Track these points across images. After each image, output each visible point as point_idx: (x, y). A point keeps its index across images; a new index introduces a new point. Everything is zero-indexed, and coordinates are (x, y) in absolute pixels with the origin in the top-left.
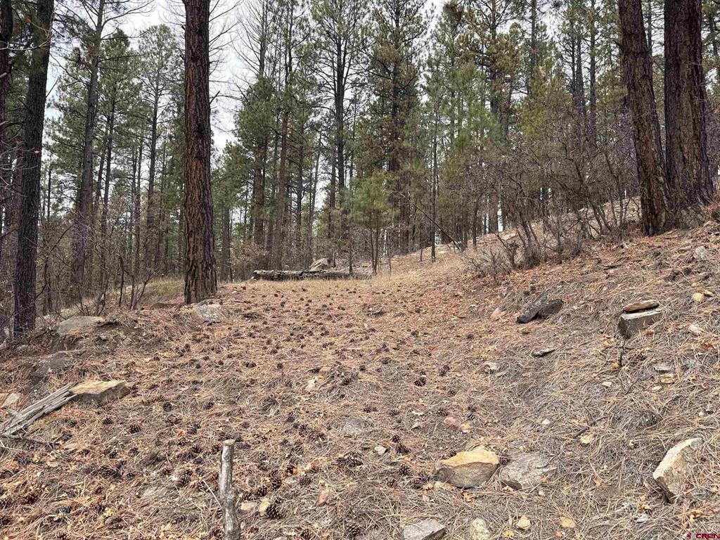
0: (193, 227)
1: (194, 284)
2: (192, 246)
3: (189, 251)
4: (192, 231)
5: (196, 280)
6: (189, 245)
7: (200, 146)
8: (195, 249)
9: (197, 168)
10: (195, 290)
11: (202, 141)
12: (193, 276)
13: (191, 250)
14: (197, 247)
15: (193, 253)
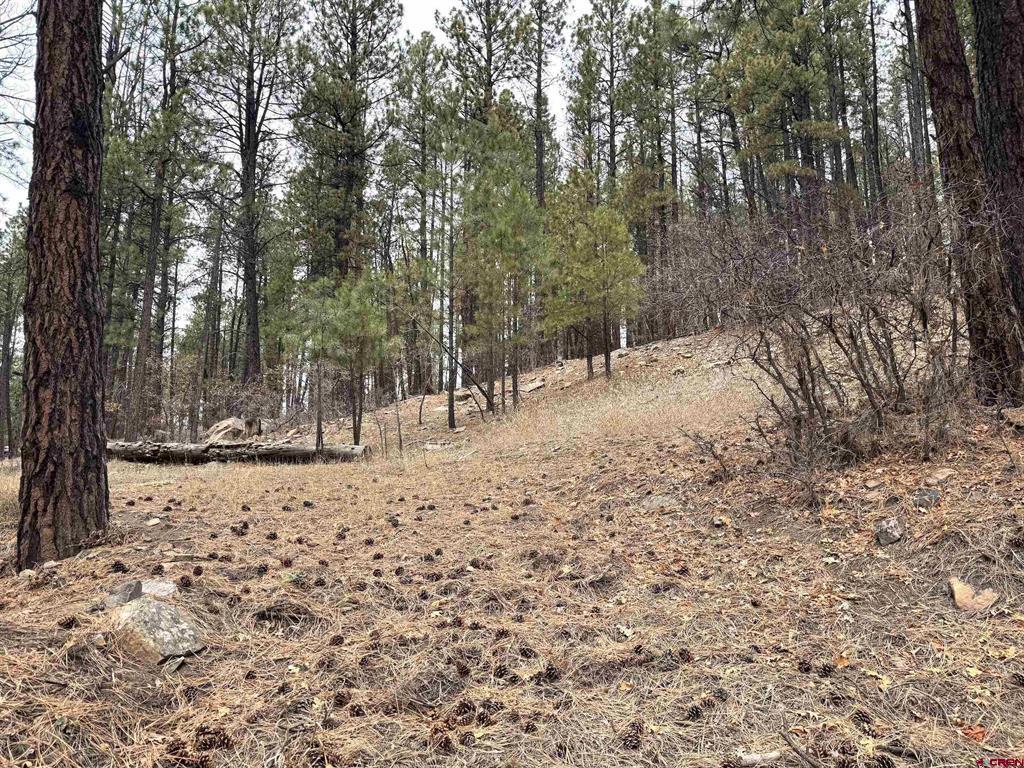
0: (53, 362)
1: (50, 508)
2: (47, 409)
3: (38, 422)
4: (48, 372)
5: (57, 498)
6: (39, 408)
7: (78, 166)
8: (57, 418)
9: (67, 218)
10: (53, 525)
11: (85, 156)
12: (49, 489)
13: (45, 421)
14: (62, 414)
15: (51, 430)
